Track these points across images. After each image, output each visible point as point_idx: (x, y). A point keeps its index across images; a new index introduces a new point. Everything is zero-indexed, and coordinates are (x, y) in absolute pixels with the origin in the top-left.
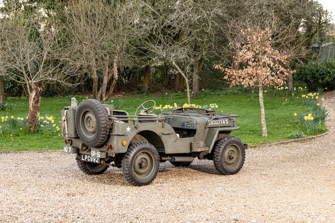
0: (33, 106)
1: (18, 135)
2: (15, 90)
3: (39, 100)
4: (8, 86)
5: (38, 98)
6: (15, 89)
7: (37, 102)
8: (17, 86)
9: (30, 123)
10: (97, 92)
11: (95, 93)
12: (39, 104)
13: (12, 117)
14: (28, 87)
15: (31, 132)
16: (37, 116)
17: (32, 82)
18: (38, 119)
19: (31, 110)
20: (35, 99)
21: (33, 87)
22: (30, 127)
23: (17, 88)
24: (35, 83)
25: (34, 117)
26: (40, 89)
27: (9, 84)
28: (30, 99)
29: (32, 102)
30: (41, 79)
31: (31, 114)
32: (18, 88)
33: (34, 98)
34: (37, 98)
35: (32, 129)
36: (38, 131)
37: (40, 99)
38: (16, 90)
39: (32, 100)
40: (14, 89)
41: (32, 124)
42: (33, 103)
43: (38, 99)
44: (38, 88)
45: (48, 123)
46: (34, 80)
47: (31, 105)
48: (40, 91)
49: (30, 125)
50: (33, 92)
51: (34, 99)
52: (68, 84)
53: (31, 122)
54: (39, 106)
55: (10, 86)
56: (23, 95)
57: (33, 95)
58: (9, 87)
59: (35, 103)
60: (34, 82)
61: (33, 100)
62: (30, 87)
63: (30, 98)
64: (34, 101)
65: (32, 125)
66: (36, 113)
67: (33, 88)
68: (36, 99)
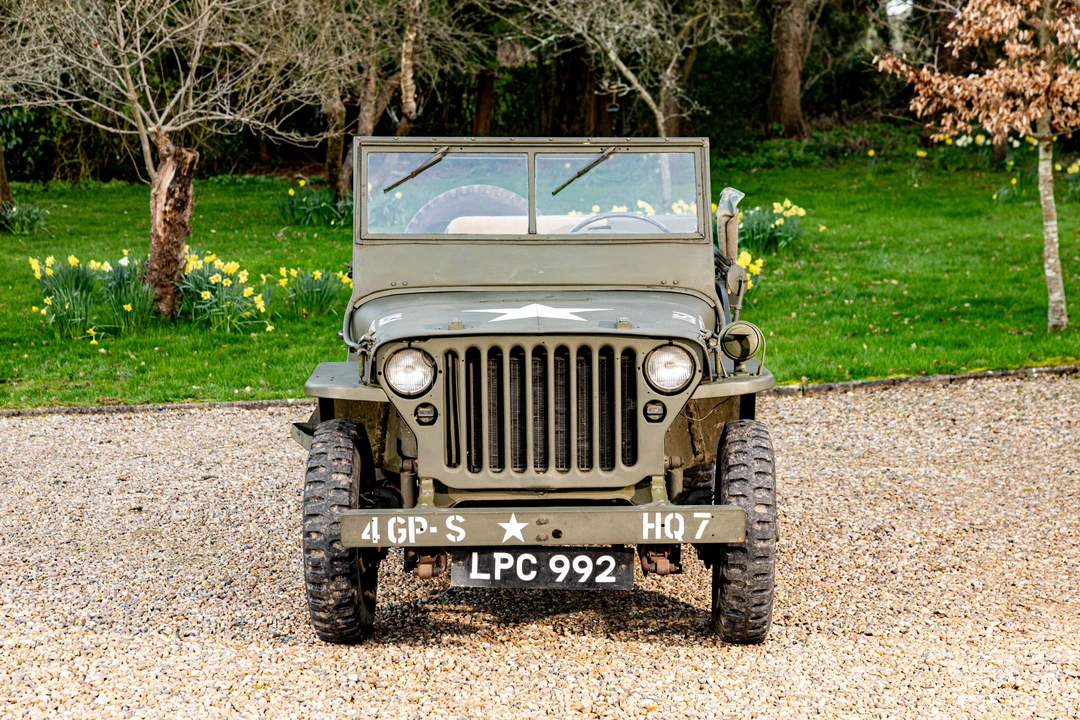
0: (165, 220)
1: (116, 332)
2: (30, 159)
3: (187, 196)
4: (6, 145)
5: (184, 189)
6: (28, 155)
7: (180, 206)
8: (36, 144)
9: (158, 284)
10: (339, 163)
11: (333, 166)
12: (188, 212)
13: (73, 260)
14: (146, 147)
15: (163, 317)
16: (180, 257)
17: (159, 129)
18: (184, 269)
19: (161, 233)
20: (174, 192)
21: (163, 149)
22: (159, 300)
23: (36, 149)
24: (170, 133)
25: (169, 260)
26: (190, 156)
27: (9, 138)
28: (156, 195)
29: (161, 206)
30: (192, 117)
31: (159, 249)
32: (40, 150)
33: (169, 189)
34: (181, 190)
35: (163, 307)
36: (186, 314)
37: (190, 192)
38: (33, 158)
39: (163, 198)
40: (24, 154)
41: (163, 286)
42: (168, 208)
43: (185, 192)
44: (184, 151)
45: (227, 283)
46: (164, 123)
47: (159, 218)
48: (193, 163)
49: (158, 291)
50: (164, 167)
51: (170, 194)
52: (292, 134)
53: (160, 280)
54: (187, 219)
55: (14, 143)
56: (57, 174)
57: (165, 177)
58: (10, 146)
59: (175, 208)
60: (168, 127)
61: (167, 199)
62: (154, 148)
63: (154, 191)
64: (171, 201)
65: (164, 290)
66: (178, 247)
67: (166, 153)
68: (176, 195)
